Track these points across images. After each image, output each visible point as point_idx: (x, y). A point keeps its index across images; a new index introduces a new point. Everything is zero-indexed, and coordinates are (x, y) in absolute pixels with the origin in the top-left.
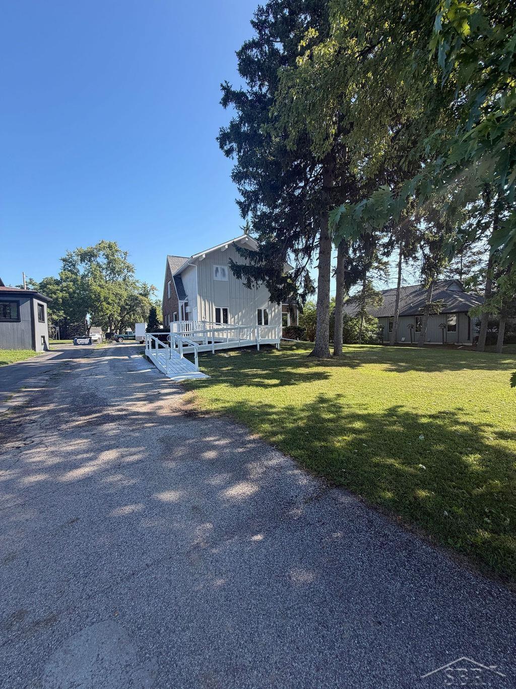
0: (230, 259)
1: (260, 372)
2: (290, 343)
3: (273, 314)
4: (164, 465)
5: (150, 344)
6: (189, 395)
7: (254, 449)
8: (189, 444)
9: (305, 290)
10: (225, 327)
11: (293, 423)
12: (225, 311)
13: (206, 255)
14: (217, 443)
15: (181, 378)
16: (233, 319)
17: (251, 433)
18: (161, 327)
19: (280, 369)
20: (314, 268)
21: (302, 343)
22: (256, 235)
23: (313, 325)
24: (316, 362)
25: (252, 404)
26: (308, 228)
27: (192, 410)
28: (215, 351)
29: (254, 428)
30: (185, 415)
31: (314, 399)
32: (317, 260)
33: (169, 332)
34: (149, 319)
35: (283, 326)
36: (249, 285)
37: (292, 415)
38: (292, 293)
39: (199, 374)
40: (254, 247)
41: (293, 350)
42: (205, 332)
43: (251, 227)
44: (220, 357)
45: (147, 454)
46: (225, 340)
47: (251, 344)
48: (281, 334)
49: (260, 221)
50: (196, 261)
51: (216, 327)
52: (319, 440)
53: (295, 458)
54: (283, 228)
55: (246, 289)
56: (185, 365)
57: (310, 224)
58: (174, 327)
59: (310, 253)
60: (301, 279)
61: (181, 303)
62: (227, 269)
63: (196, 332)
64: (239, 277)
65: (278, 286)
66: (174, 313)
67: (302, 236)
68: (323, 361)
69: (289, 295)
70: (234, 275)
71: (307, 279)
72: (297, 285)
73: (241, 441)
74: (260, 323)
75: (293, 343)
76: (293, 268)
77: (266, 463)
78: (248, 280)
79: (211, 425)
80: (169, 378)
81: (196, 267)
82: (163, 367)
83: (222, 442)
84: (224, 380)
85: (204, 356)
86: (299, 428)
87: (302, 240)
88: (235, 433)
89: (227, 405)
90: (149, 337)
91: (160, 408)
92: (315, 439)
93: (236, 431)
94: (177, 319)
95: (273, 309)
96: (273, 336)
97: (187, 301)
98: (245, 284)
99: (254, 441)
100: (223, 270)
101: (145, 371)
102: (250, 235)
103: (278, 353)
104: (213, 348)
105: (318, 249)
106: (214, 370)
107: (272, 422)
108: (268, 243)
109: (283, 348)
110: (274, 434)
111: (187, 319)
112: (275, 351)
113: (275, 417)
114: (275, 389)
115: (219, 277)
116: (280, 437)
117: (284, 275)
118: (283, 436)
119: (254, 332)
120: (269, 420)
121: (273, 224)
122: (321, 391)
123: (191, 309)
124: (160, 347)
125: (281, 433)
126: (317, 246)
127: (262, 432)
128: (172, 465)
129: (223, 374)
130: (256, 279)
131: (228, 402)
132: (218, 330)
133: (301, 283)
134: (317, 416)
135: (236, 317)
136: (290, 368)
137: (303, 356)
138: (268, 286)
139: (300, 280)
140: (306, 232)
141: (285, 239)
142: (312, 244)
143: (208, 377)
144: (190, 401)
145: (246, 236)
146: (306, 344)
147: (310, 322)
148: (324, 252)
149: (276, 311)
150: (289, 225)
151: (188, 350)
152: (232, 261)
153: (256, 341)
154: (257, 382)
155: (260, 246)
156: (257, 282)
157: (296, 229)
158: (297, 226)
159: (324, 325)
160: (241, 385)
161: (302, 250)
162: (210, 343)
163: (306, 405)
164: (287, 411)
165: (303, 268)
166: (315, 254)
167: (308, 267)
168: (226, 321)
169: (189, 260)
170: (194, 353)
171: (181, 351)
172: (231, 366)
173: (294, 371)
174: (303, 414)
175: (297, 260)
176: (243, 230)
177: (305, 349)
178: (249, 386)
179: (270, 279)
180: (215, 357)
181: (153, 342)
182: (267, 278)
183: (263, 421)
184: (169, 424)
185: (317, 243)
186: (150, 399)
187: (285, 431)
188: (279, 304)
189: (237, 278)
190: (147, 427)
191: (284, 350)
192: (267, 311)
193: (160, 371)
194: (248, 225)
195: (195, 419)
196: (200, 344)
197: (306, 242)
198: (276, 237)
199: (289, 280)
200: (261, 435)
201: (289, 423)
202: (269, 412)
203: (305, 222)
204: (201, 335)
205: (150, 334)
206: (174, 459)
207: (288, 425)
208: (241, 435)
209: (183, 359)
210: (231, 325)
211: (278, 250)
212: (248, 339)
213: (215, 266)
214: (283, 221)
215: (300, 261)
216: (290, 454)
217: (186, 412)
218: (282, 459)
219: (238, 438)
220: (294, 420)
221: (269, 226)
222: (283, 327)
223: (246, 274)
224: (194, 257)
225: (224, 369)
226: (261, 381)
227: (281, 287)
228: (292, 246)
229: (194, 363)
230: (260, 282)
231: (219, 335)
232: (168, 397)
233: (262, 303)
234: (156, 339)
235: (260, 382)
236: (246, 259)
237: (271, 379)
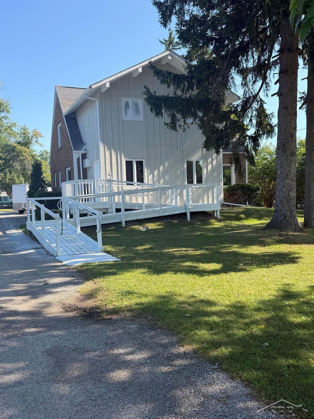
0: (145, 87)
1: (191, 252)
2: (236, 210)
3: (210, 167)
4: (53, 390)
5: (33, 214)
6: (88, 286)
7: (185, 368)
8: (89, 359)
9: (258, 130)
10: (140, 188)
11: (243, 329)
12: (140, 164)
13: (111, 83)
14: (130, 357)
15: (78, 262)
16: (151, 177)
17: (181, 342)
18: (50, 189)
19: (222, 248)
20: (272, 96)
21: (253, 209)
22: (183, 51)
23: (270, 182)
24: (277, 238)
25: (181, 299)
26: (262, 36)
27: (92, 308)
28: (126, 222)
29: (185, 335)
30: (83, 316)
31: (275, 293)
32: (276, 84)
33: (61, 196)
34: (32, 178)
35: (224, 184)
36: (173, 125)
37: (242, 316)
38: (237, 136)
39: (102, 256)
40: (181, 68)
41: (240, 219)
42: (112, 195)
43: (176, 40)
44: (133, 230)
45: (28, 373)
46: (141, 206)
47: (178, 212)
48: (222, 196)
49: (188, 30)
50: (96, 93)
51: (127, 188)
52: (286, 356)
53: (248, 383)
54: (223, 38)
55: (169, 131)
56: (83, 243)
57: (264, 30)
58: (68, 189)
59: (266, 73)
60: (252, 113)
61: (76, 154)
62: (141, 102)
63: (100, 196)
64: (159, 113)
65: (217, 125)
66: (67, 169)
67: (252, 49)
68: (288, 235)
69: (233, 138)
70: (152, 111)
71: (262, 113)
72: (245, 123)
73: (165, 356)
74: (190, 181)
75: (240, 210)
76: (239, 98)
77: (204, 389)
78: (172, 118)
79: (121, 331)
80: (61, 262)
81: (97, 101)
82: (52, 245)
83: (138, 356)
84: (139, 264)
85: (111, 230)
86: (253, 337)
87: (253, 54)
88: (156, 343)
89: (144, 300)
90: (32, 204)
91: (48, 305)
92: (280, 354)
93: (156, 340)
94: (71, 178)
95: (210, 160)
96: (210, 199)
97: (84, 152)
98: (167, 124)
99: (185, 355)
100: (136, 105)
101: (27, 252)
102: (174, 51)
103: (217, 225)
104: (123, 217)
105: (278, 67)
106: (126, 250)
107: (211, 327)
108: (202, 61)
109: (226, 217)
110: (216, 345)
111: (85, 177)
112: (213, 221)
113: (215, 318)
114: (214, 278)
115: (130, 116)
116: (224, 351)
117: (225, 108)
118: (229, 349)
119: (181, 195)
120: (207, 323)
121: (209, 33)
122: (286, 281)
123: (92, 163)
124: (48, 217)
125: (226, 344)
126: (275, 63)
127: (197, 342)
128: (64, 389)
129: (138, 255)
130: (184, 117)
131: (146, 296)
132: (129, 192)
133: (251, 120)
134: (281, 319)
135: (156, 173)
136: (236, 246)
137: (256, 229)
138: (203, 126)
139: (249, 115)
140: (258, 43)
141: (226, 55)
142: (269, 60)
143: (115, 259)
144: (90, 296)
145: (168, 52)
146: (259, 210)
147: (266, 178)
148: (287, 71)
149: (215, 162)
150: (232, 32)
151: (87, 221)
152: (148, 90)
153: (185, 207)
154: (187, 266)
155: (190, 67)
156: (185, 121)
157: (243, 39)
158: (244, 34)
159: (287, 181)
160: (164, 271)
161: (253, 69)
162: (118, 210)
163: (263, 302)
164: (234, 310)
165: (255, 96)
166: (273, 75)
167: (262, 95)
168: (141, 179)
169: (87, 91)
170: (96, 226)
171: (78, 222)
172: (148, 243)
173: (243, 250)
174: (259, 316)
175: (244, 84)
176: (164, 45)
177: (259, 218)
178: (176, 272)
179: (204, 116)
180: (127, 231)
181: (38, 211)
182: (201, 114)
183: (198, 325)
184: (60, 330)
185: (276, 58)
186: (34, 293)
187: (232, 341)
188: (218, 152)
189: (155, 115)
190: (28, 334)
191: (227, 220)
192: (201, 163)
193: (48, 253)
194: (170, 36)
195: (97, 322)
196: (104, 213)
197: (259, 58)
198: (214, 51)
199: (232, 116)
200: (195, 346)
201: (239, 328)
202: (207, 312)
203: (257, 27)
204: (105, 199)
205: (33, 199)
206: (67, 381)
207: (236, 331)
208: (165, 346)
209: (80, 234)
210: (148, 184)
211: (216, 71)
212: (173, 204)
213: (124, 100)
214: (224, 27)
215: (250, 87)
216: (240, 377)
217: (85, 310)
218: (228, 385)
219: (161, 350)
220: (246, 324)
221: (203, 35)
222: (225, 187)
223: (169, 108)
224: (93, 87)
225: (139, 248)
226: (194, 265)
227: (221, 126)
228: (237, 64)
229: (96, 239)
230: (190, 121)
231: (131, 199)
232: (59, 289)
233: (193, 152)
234: (42, 206)
235: (191, 266)
236: (169, 86)
237: (208, 262)
